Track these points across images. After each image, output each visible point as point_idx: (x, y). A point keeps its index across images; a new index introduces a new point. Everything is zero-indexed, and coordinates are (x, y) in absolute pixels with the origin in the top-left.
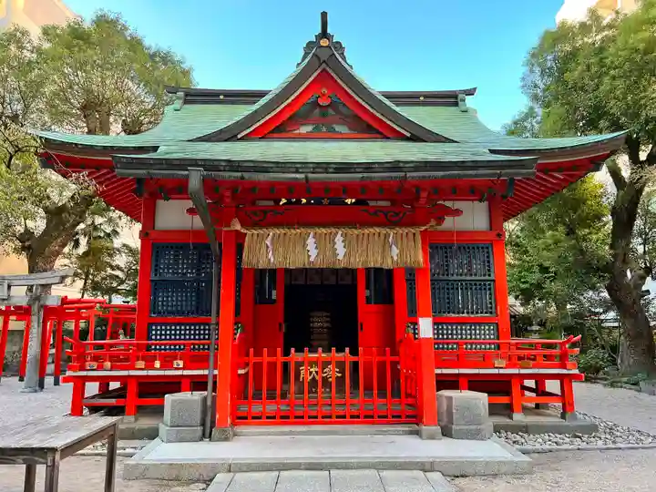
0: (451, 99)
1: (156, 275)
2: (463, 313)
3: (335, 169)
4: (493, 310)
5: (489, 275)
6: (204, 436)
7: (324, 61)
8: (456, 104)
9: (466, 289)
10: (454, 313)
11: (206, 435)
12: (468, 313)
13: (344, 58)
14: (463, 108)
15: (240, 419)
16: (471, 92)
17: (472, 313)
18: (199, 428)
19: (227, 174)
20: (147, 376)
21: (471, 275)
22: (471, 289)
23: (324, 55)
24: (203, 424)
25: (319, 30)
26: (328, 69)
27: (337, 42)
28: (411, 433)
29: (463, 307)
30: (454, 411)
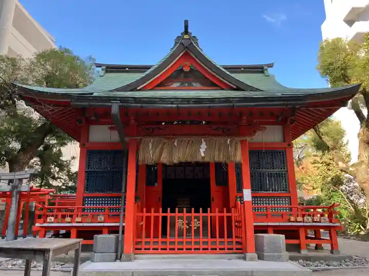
0: (259, 69)
1: (89, 168)
2: (269, 191)
3: (193, 101)
4: (288, 189)
5: (284, 169)
6: (117, 258)
7: (186, 47)
8: (262, 72)
9: (271, 176)
10: (264, 191)
11: (118, 258)
12: (272, 191)
13: (198, 45)
14: (267, 74)
15: (137, 250)
16: (271, 66)
17: (275, 191)
18: (114, 254)
19: (133, 105)
20: (83, 226)
21: (273, 169)
22: (274, 176)
23: (186, 43)
24: (116, 252)
25: (183, 30)
26: (189, 51)
27: (194, 37)
28: (240, 258)
29: (270, 187)
30: (265, 244)
